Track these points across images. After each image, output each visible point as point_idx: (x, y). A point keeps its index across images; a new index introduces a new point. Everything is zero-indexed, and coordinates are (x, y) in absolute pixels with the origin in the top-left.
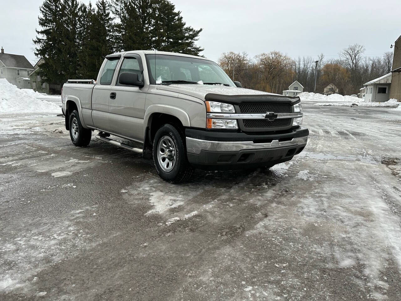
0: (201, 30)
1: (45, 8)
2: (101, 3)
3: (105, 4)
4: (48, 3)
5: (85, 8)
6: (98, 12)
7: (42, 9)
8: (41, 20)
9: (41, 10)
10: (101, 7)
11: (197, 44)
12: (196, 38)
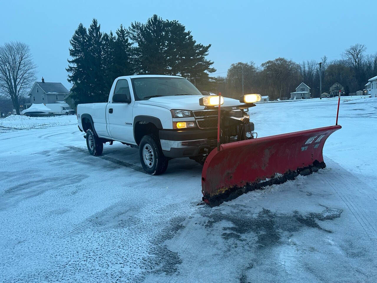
0: (210, 45)
1: (74, 41)
2: (120, 32)
3: (124, 32)
4: (76, 36)
5: (107, 37)
6: (118, 39)
7: (72, 42)
8: (71, 51)
10: (120, 34)
11: (207, 58)
12: (206, 53)
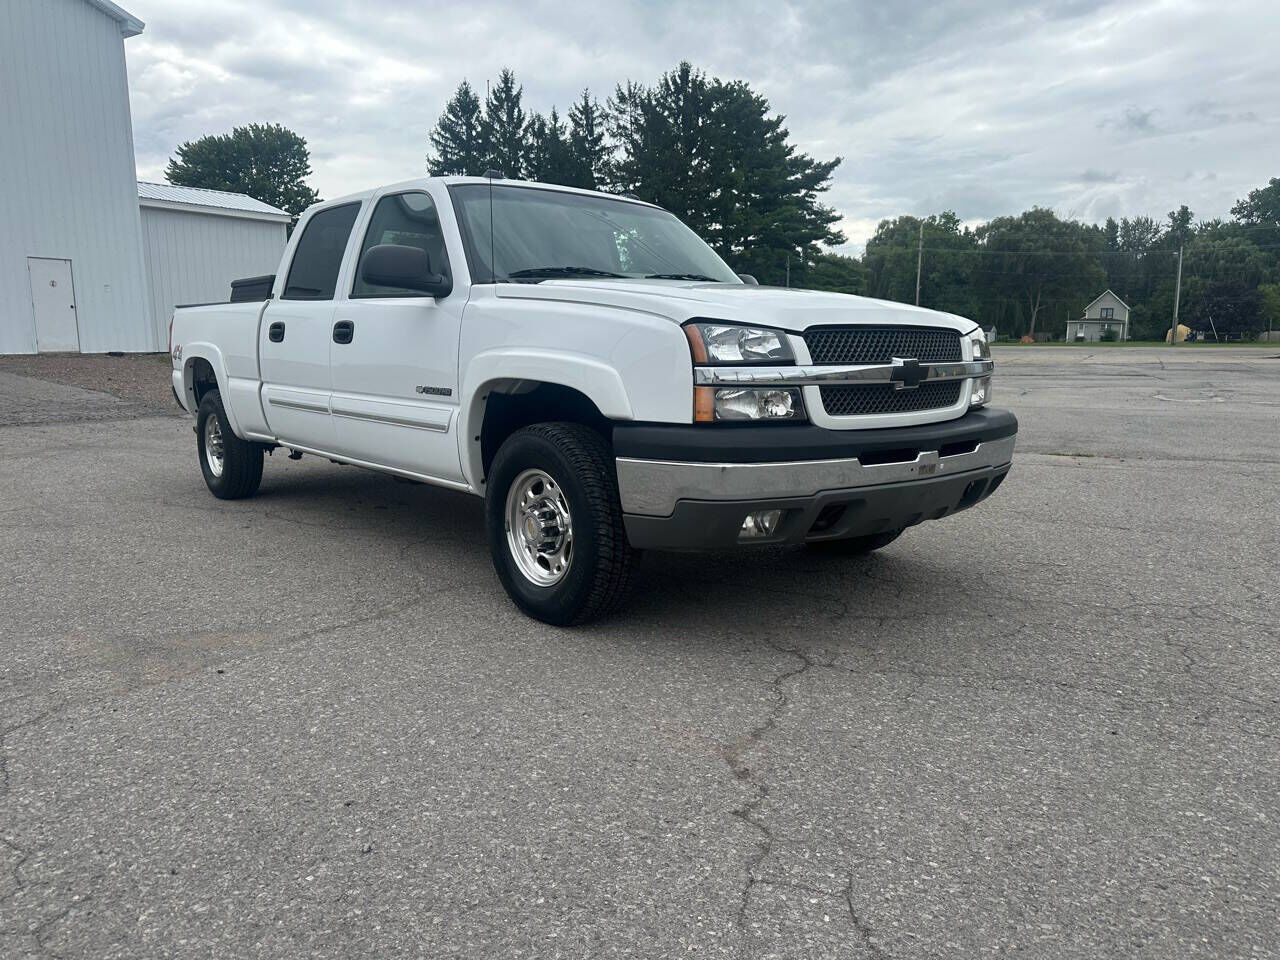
0: (838, 162)
1: (443, 133)
2: (580, 111)
3: (593, 112)
4: (449, 119)
5: (543, 125)
6: (574, 134)
7: (436, 137)
8: (433, 164)
9: (433, 139)
10: (581, 119)
11: (821, 200)
12: (824, 184)
